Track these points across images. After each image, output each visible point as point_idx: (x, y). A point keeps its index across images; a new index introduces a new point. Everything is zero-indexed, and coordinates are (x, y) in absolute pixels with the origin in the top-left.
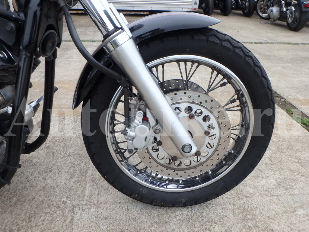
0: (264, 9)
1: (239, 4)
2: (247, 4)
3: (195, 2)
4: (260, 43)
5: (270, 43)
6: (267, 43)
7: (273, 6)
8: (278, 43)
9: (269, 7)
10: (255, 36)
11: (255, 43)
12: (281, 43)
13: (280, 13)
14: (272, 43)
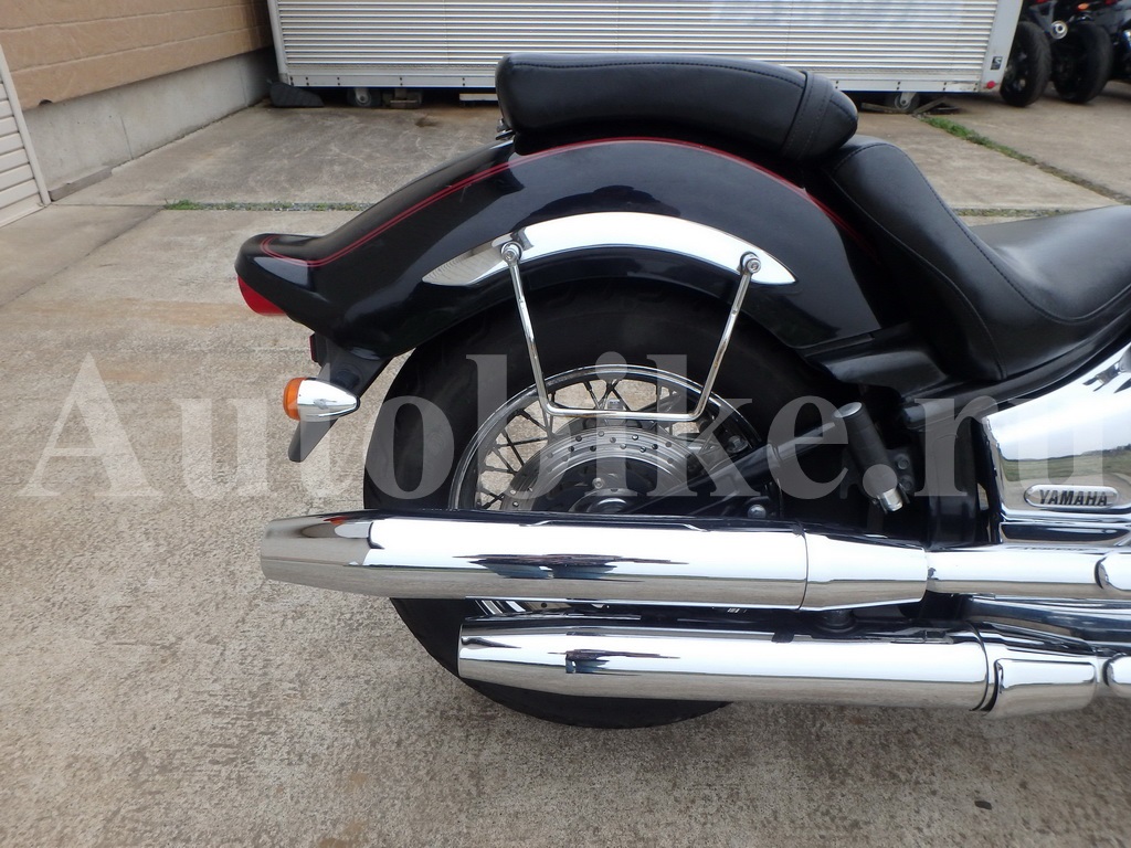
3: (994, 61)
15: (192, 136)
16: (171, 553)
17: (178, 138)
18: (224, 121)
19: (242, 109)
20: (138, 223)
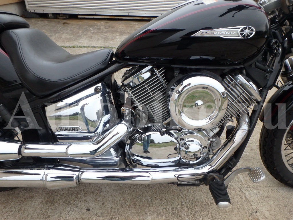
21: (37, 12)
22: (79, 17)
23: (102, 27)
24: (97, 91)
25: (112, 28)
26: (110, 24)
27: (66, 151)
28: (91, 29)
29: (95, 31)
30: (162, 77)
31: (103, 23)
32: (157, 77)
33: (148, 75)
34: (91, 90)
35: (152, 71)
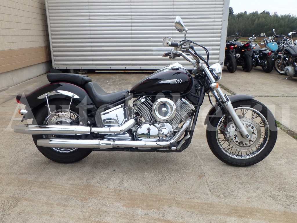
0: (282, 67)
1: (259, 62)
2: (266, 62)
3: (221, 63)
4: (278, 96)
5: (286, 97)
6: (284, 96)
7: (288, 65)
8: (293, 96)
9: (285, 66)
10: (274, 91)
11: (275, 96)
12: (295, 96)
13: (295, 72)
14: (288, 97)
15: (29, 80)
16: (6, 147)
17: (26, 81)
18: (37, 77)
19: (43, 74)
20: (12, 99)
21: (60, 68)
22: (96, 71)
23: (116, 80)
24: (122, 107)
25: (125, 80)
26: (124, 77)
27: (110, 130)
28: (107, 81)
29: (111, 83)
30: (151, 101)
31: (117, 76)
32: (148, 101)
33: (144, 100)
34: (120, 106)
35: (145, 98)
